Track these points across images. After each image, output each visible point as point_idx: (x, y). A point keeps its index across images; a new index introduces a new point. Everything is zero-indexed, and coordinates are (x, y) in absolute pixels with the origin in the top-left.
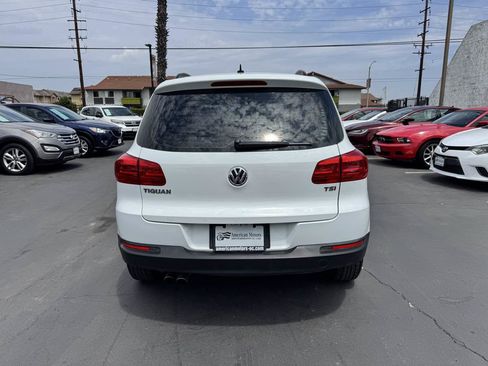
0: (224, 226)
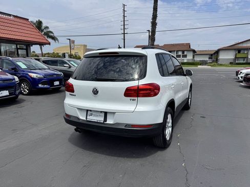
0: (91, 111)
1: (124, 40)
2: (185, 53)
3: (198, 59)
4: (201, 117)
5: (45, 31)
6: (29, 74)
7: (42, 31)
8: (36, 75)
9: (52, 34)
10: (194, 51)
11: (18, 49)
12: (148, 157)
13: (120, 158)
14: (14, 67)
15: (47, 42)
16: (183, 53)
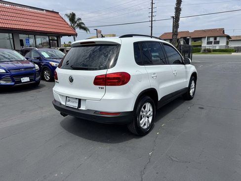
0: (69, 97)
1: (152, 27)
2: (218, 39)
3: (232, 45)
4: (200, 108)
5: (78, 22)
6: (50, 62)
7: (75, 23)
8: (56, 63)
9: (84, 26)
10: (228, 37)
11: (50, 40)
12: (120, 144)
13: (94, 142)
14: (39, 56)
15: (75, 33)
16: (215, 39)
